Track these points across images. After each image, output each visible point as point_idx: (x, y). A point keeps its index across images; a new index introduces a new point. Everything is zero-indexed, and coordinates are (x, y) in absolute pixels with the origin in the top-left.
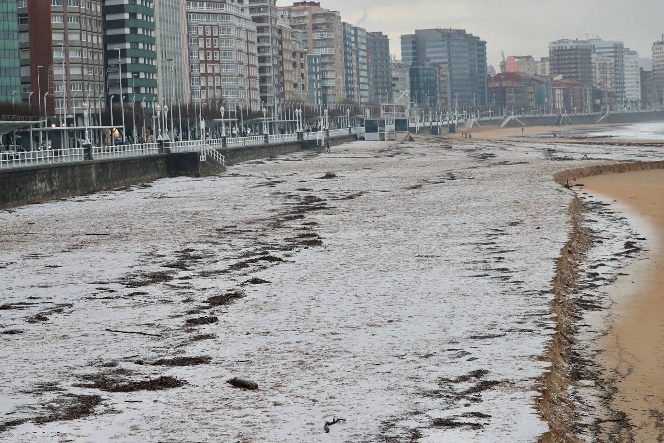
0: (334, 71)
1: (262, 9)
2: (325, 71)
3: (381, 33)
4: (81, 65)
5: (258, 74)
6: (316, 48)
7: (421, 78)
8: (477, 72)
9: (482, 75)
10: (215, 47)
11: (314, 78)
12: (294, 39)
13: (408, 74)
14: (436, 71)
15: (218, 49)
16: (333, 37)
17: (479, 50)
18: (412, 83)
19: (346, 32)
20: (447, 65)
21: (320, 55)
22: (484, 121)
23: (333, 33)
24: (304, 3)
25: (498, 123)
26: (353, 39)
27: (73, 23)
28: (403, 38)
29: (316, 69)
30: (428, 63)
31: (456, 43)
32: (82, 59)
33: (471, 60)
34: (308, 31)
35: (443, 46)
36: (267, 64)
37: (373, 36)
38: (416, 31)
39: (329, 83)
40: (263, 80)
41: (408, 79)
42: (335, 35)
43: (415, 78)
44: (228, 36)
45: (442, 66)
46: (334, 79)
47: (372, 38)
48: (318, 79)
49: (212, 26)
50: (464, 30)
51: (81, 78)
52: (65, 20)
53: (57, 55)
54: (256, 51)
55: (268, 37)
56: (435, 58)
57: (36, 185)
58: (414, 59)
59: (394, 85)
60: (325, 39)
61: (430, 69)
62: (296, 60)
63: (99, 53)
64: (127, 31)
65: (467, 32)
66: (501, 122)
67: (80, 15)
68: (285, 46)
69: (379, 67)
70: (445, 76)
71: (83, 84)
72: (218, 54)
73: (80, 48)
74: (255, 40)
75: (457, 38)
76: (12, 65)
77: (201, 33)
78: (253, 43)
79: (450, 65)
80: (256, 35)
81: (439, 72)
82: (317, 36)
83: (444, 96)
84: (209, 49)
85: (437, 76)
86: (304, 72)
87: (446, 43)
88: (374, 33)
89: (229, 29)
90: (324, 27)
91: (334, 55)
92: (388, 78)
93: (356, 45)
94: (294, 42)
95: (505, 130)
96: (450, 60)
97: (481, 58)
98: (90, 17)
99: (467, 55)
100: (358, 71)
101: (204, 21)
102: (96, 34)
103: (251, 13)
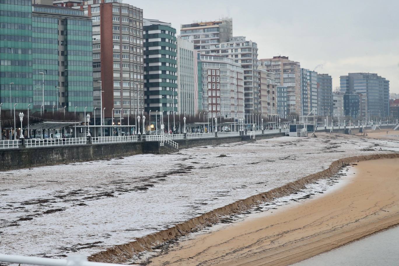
0: (295, 96)
1: (248, 61)
2: (289, 96)
3: (327, 74)
4: (129, 91)
5: (244, 97)
6: (285, 83)
7: (350, 101)
8: (383, 98)
9: (386, 99)
10: (217, 82)
11: (283, 100)
12: (269, 78)
13: (343, 98)
14: (359, 97)
15: (219, 83)
16: (294, 77)
17: (385, 86)
18: (345, 103)
19: (304, 74)
20: (366, 94)
21: (287, 86)
22: (384, 126)
23: (295, 74)
24: (279, 57)
25: (392, 127)
26: (308, 78)
27: (126, 68)
28: (342, 78)
29: (284, 95)
30: (355, 92)
31: (372, 81)
32: (130, 87)
33: (380, 91)
34: (281, 73)
35: (364, 83)
36: (250, 92)
37: (323, 76)
38: (349, 74)
39: (291, 103)
40: (247, 100)
41: (343, 101)
42: (297, 75)
43: (347, 101)
44: (225, 76)
45: (363, 94)
46: (295, 100)
47: (322, 77)
48: (285, 100)
49: (216, 70)
50: (377, 74)
51: (129, 98)
52: (121, 66)
53: (116, 85)
54: (243, 84)
55: (251, 76)
56: (359, 89)
57: (53, 156)
58: (347, 90)
59: (334, 104)
60: (290, 78)
61: (355, 96)
62: (269, 89)
63: (141, 84)
64: (160, 72)
65: (379, 75)
66: (394, 127)
67: (129, 64)
68: (262, 81)
69: (326, 94)
70: (365, 100)
71: (130, 101)
72: (219, 86)
73: (129, 81)
74: (243, 78)
75: (372, 78)
76: (89, 90)
77: (209, 73)
78: (242, 80)
79: (368, 94)
80: (244, 75)
81: (361, 98)
82: (285, 76)
83: (363, 111)
84: (214, 83)
85: (360, 100)
86: (274, 96)
87: (365, 81)
88: (323, 74)
89: (226, 72)
90: (290, 71)
91: (295, 87)
92: (331, 100)
93: (311, 81)
94: (268, 79)
95: (395, 132)
96: (367, 91)
97: (386, 90)
98: (136, 64)
99: (377, 88)
100: (311, 95)
101: (211, 67)
102: (140, 74)
103: (242, 62)
